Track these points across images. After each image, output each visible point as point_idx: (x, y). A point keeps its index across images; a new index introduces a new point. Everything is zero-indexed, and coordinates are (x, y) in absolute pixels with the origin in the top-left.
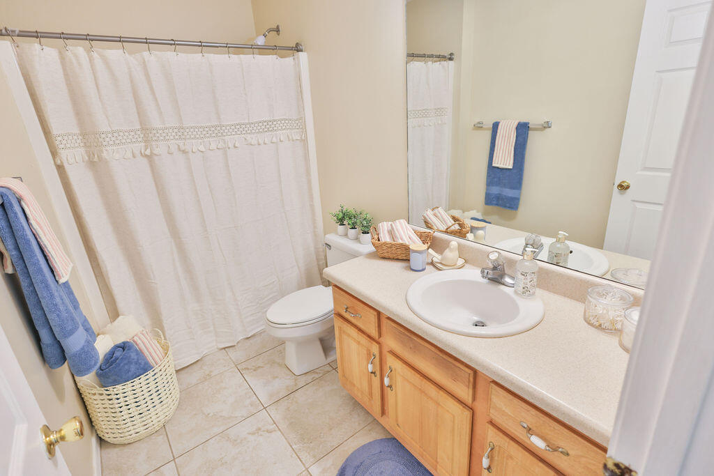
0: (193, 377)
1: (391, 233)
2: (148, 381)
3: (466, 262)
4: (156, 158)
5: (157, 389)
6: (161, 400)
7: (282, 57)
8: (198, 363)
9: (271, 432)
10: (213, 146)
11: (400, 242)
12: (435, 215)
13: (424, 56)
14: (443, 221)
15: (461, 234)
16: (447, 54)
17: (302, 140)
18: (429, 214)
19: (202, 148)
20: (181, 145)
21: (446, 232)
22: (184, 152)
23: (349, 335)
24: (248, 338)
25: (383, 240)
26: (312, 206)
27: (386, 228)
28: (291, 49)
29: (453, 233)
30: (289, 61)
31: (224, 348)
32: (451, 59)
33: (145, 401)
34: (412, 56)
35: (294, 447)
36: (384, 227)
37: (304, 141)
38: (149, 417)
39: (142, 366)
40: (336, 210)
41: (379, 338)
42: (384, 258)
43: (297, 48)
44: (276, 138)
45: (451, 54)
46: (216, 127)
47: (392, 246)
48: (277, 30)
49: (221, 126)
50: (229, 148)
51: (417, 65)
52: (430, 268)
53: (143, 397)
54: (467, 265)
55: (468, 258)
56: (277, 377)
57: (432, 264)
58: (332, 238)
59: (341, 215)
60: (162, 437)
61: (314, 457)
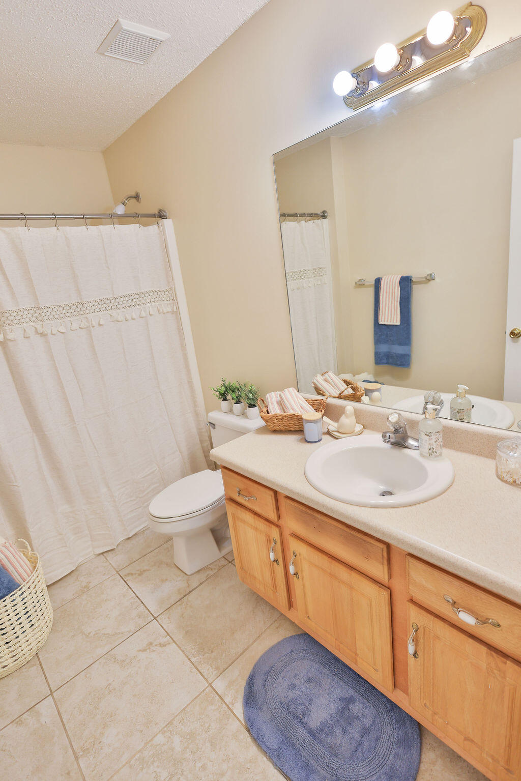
0: (67, 592)
1: (281, 404)
2: (14, 603)
3: (364, 427)
4: (10, 343)
5: (26, 610)
6: (31, 623)
7: (145, 225)
8: (72, 574)
9: (165, 646)
10: (75, 326)
11: (292, 412)
12: (326, 380)
13: (295, 215)
14: (335, 386)
15: (355, 397)
16: (319, 212)
17: (173, 312)
18: (320, 380)
19: (62, 329)
20: (39, 328)
21: (340, 397)
22: (43, 335)
23: (244, 522)
24: (129, 539)
25: (272, 412)
26: (190, 383)
27: (274, 399)
28: (153, 216)
29: (347, 398)
30: (153, 229)
31: (102, 553)
32: (324, 217)
33: (12, 627)
34: (284, 216)
35: (193, 660)
36: (272, 399)
37: (176, 313)
38: (18, 645)
39: (5, 585)
40: (218, 385)
41: (278, 520)
42: (275, 432)
43: (161, 215)
44: (145, 311)
45: (324, 212)
46: (77, 304)
47: (282, 418)
48: (137, 197)
49: (83, 303)
50: (93, 327)
51: (290, 225)
52: (326, 438)
53: (10, 623)
54: (366, 431)
55: (366, 422)
56: (166, 580)
57: (328, 433)
58: (215, 416)
59: (223, 389)
60: (35, 667)
61: (217, 668)
